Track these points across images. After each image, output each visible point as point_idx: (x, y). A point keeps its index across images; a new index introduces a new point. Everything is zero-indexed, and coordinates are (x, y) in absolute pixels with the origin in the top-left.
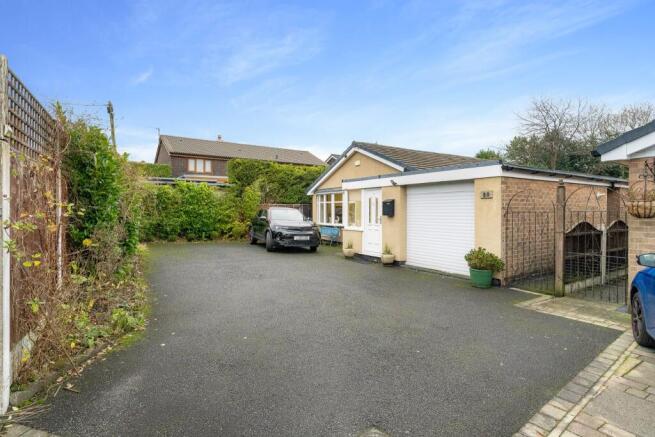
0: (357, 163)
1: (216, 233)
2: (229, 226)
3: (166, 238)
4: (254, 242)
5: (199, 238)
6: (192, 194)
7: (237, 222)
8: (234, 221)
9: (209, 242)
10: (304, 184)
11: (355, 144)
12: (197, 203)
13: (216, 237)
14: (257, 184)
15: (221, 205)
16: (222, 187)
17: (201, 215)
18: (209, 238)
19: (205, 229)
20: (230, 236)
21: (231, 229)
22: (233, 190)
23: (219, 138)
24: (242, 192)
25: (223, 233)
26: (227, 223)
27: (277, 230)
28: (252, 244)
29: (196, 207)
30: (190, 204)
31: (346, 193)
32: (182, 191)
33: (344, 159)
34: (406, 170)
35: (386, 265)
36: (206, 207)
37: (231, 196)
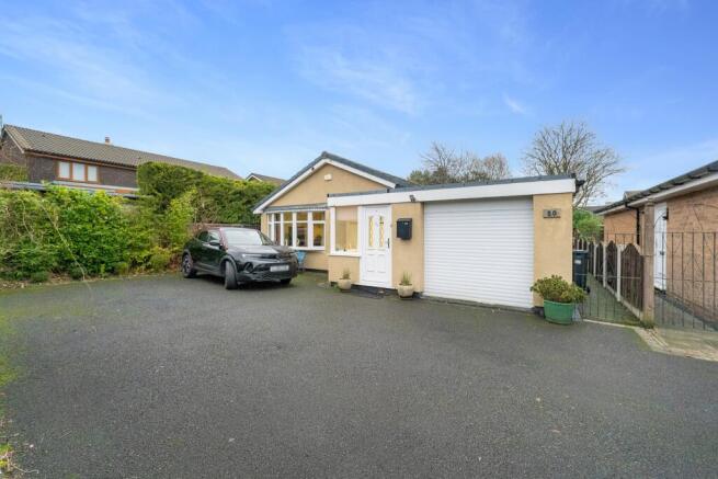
0: (328, 177)
1: (126, 265)
2: (145, 254)
3: (28, 277)
4: (193, 275)
5: (94, 273)
6: (80, 206)
7: (157, 248)
8: (152, 246)
9: (113, 278)
10: (245, 200)
11: (325, 155)
12: (90, 221)
13: (124, 270)
14: (187, 197)
15: (131, 223)
16: (133, 200)
17: (97, 238)
18: (112, 271)
19: (105, 259)
20: (148, 268)
21: (149, 257)
22: (150, 204)
23: (107, 140)
24: (164, 207)
25: (135, 264)
26: (141, 249)
27: (245, 259)
28: (189, 277)
29: (89, 226)
30: (76, 222)
31: (333, 211)
32: (60, 202)
33: (310, 171)
34: (397, 186)
35: (405, 298)
36: (106, 228)
37: (148, 211)
